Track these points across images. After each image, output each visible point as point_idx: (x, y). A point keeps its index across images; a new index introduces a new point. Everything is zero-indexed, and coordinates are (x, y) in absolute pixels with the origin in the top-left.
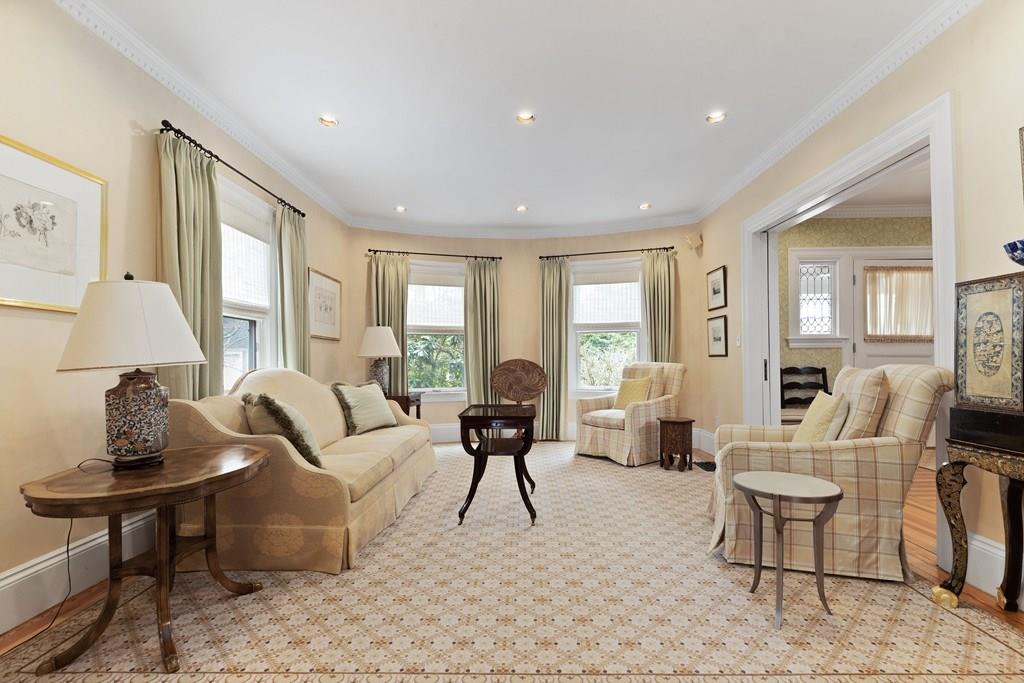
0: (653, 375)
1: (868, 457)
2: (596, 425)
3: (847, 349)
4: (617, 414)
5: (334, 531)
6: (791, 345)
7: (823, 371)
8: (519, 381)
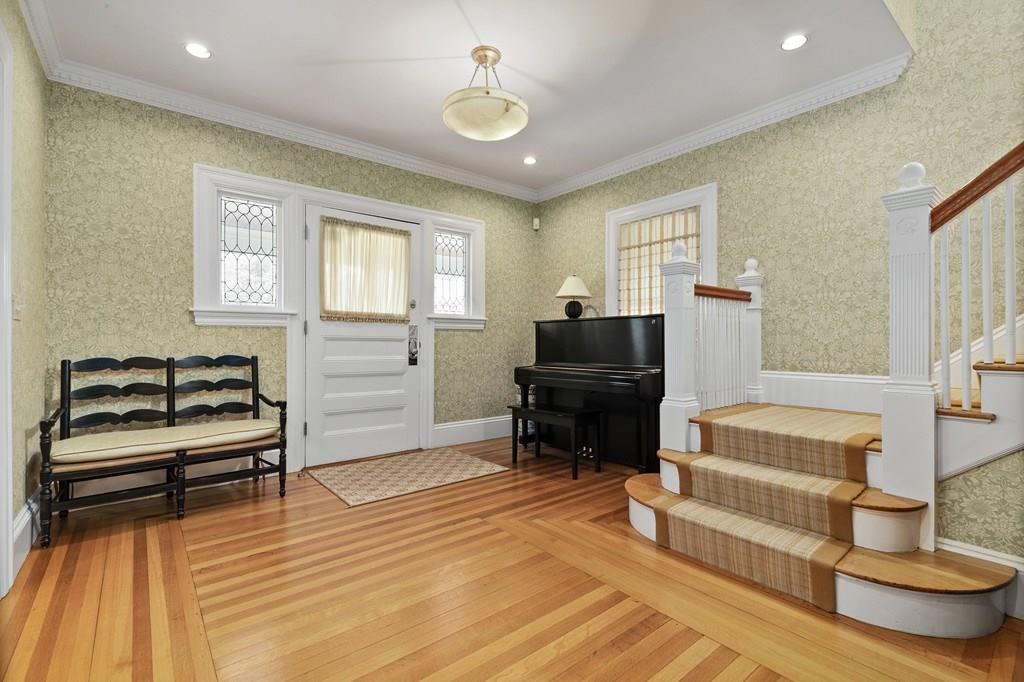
3: (294, 330)
6: (198, 321)
7: (253, 362)
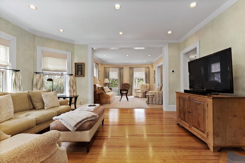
0: (145, 86)
1: (159, 93)
2: (137, 93)
4: (140, 91)
5: (109, 100)
8: (126, 86)
